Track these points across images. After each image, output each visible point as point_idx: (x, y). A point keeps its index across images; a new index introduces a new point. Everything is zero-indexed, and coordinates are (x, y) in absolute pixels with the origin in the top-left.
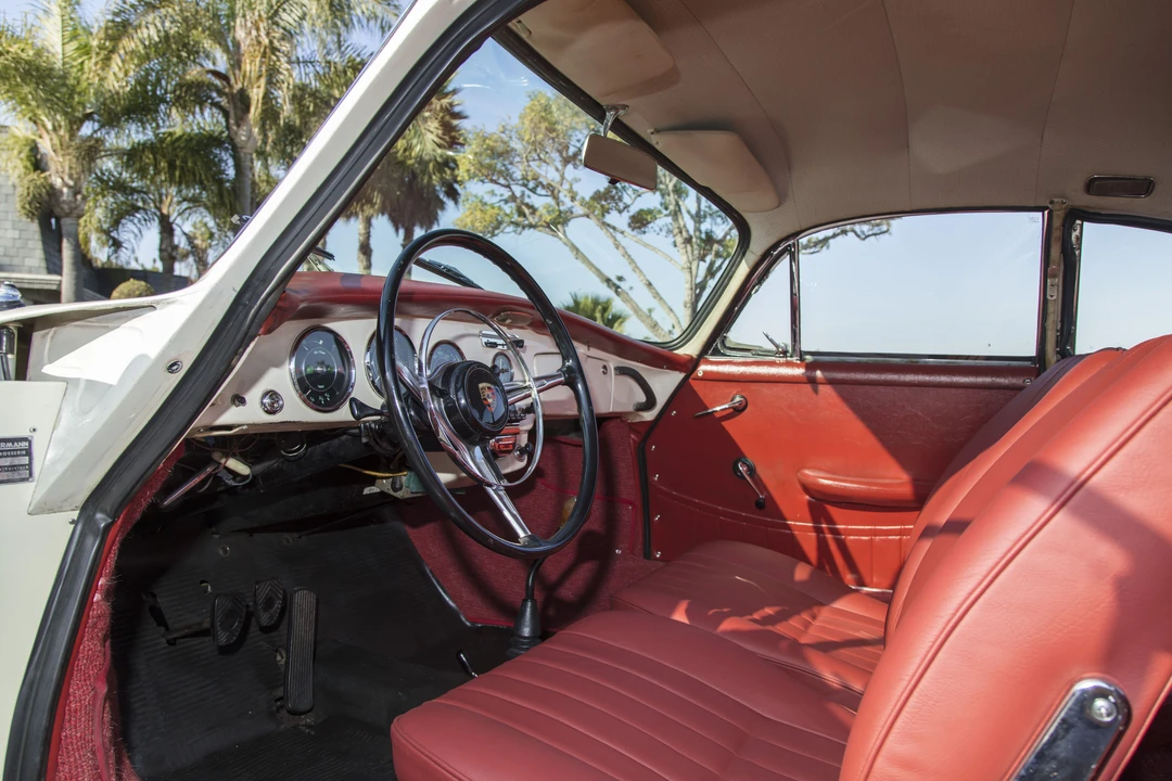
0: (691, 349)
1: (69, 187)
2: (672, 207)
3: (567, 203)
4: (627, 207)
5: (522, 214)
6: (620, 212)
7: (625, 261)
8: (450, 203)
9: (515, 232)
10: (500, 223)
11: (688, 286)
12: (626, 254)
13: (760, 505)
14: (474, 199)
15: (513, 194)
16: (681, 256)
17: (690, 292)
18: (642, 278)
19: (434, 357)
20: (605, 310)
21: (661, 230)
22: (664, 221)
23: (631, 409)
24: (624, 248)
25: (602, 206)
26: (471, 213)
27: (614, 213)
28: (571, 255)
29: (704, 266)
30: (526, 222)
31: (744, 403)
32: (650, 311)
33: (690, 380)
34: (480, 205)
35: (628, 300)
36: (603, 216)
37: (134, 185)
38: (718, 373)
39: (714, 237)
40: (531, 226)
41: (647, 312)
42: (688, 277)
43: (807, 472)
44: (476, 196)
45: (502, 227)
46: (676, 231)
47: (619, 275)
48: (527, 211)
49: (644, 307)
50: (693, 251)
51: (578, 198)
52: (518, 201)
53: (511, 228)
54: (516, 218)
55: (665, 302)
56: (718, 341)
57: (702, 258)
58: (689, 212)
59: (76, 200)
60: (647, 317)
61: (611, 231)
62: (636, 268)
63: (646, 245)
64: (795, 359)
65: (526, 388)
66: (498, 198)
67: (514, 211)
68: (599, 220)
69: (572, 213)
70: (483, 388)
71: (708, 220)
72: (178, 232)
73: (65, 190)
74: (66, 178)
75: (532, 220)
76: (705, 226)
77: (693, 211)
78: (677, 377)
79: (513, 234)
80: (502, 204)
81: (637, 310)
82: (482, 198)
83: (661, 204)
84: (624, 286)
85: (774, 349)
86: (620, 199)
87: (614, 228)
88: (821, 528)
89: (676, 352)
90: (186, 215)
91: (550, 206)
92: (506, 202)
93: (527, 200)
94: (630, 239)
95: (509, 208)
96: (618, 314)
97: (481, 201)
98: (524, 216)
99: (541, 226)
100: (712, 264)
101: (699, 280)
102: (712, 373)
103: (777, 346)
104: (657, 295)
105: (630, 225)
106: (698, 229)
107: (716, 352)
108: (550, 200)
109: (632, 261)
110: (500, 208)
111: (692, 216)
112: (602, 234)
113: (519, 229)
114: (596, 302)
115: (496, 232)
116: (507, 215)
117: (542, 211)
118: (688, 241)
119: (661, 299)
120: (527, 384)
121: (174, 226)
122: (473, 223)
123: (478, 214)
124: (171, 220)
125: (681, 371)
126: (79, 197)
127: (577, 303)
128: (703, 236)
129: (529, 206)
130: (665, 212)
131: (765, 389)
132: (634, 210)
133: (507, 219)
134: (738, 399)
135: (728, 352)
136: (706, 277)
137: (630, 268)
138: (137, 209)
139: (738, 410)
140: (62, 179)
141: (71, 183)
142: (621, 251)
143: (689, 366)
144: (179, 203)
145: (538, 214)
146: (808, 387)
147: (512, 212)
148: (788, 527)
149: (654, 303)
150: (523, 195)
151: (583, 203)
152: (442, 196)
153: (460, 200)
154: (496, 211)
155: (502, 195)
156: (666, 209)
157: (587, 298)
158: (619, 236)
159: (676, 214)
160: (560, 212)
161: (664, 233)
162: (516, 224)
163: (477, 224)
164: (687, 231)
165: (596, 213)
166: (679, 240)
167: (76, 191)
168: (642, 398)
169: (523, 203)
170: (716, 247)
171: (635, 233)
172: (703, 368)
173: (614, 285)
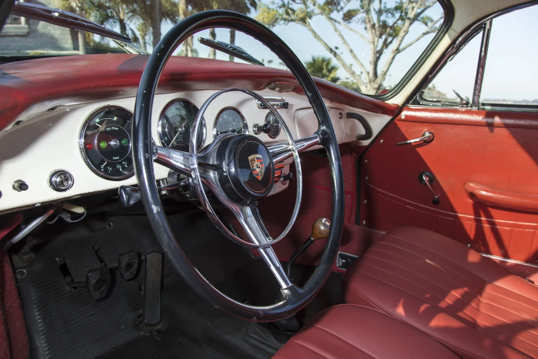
0: (397, 100)
1: (79, 7)
2: (366, 7)
3: (311, 7)
4: (342, 8)
5: (288, 14)
6: (338, 11)
7: (339, 39)
8: (252, 9)
9: (284, 24)
10: (277, 19)
11: (372, 52)
12: (341, 35)
13: (436, 203)
14: (264, 6)
15: (284, 3)
16: (369, 35)
17: (373, 55)
18: (348, 47)
19: (220, 120)
20: (328, 64)
21: (359, 21)
22: (361, 15)
23: (355, 139)
24: (339, 32)
25: (330, 9)
26: (262, 14)
27: (335, 12)
28: (312, 36)
29: (381, 41)
30: (290, 18)
31: (432, 138)
32: (351, 65)
33: (395, 121)
34: (266, 9)
35: (339, 59)
36: (330, 14)
37: (107, 5)
38: (415, 117)
39: (388, 24)
40: (292, 20)
41: (349, 66)
42: (372, 47)
43: (472, 185)
44: (265, 5)
45: (278, 21)
46: (367, 20)
47: (336, 46)
48: (290, 12)
49: (348, 63)
50: (375, 32)
51: (317, 4)
52: (286, 6)
53: (282, 22)
54: (285, 16)
55: (359, 61)
56: (418, 95)
57: (380, 37)
58: (374, 10)
59: (82, 13)
60: (349, 68)
61: (333, 22)
62: (345, 42)
63: (351, 29)
64: (475, 108)
65: (289, 150)
66: (276, 6)
67: (284, 13)
68: (327, 16)
69: (313, 12)
70: (253, 160)
71: (384, 14)
72: (128, 28)
73: (77, 9)
74: (77, 2)
75: (293, 17)
76: (383, 18)
77: (377, 9)
78: (387, 119)
79: (283, 25)
80: (278, 9)
81: (344, 65)
82: (268, 6)
83: (361, 6)
84: (338, 51)
85: (459, 100)
86: (339, 4)
87: (335, 21)
88: (480, 220)
89: (387, 102)
90: (131, 18)
91: (302, 9)
92: (280, 7)
93: (291, 6)
94: (342, 27)
95: (281, 11)
96: (334, 66)
97: (267, 7)
98: (289, 14)
99: (298, 20)
100: (386, 40)
101: (378, 49)
102: (411, 117)
103: (462, 99)
104: (355, 57)
105: (343, 19)
106: (379, 20)
107: (416, 103)
108: (302, 6)
109: (343, 38)
110: (277, 11)
111: (376, 12)
112: (328, 23)
113: (287, 22)
114: (323, 60)
115: (275, 24)
116: (280, 14)
117: (298, 12)
118: (373, 26)
119: (357, 59)
120: (290, 147)
121: (126, 25)
122: (263, 19)
123: (266, 14)
124: (125, 22)
125: (389, 114)
126: (83, 12)
127: (314, 60)
128: (381, 23)
129: (292, 10)
130: (362, 11)
131: (449, 129)
132: (345, 10)
133: (280, 17)
134: (427, 134)
135: (424, 102)
136: (383, 47)
137: (342, 42)
138: (110, 17)
139: (426, 142)
140: (76, 3)
141: (79, 5)
142: (338, 33)
143: (395, 112)
144: (128, 13)
145: (296, 13)
146: (486, 129)
147: (283, 13)
148: (457, 217)
149: (353, 61)
150: (288, 3)
151: (320, 7)
152: (248, 5)
153: (257, 8)
154: (275, 12)
155: (278, 4)
156: (363, 8)
157: (319, 58)
158: (337, 25)
159: (368, 12)
160: (307, 12)
161: (360, 22)
162: (285, 20)
163: (265, 20)
164: (373, 21)
165: (326, 12)
166: (368, 26)
167: (82, 9)
168: (363, 132)
169: (288, 8)
170: (388, 30)
171: (345, 23)
172: (405, 113)
173: (334, 51)
